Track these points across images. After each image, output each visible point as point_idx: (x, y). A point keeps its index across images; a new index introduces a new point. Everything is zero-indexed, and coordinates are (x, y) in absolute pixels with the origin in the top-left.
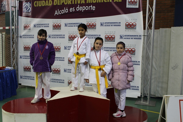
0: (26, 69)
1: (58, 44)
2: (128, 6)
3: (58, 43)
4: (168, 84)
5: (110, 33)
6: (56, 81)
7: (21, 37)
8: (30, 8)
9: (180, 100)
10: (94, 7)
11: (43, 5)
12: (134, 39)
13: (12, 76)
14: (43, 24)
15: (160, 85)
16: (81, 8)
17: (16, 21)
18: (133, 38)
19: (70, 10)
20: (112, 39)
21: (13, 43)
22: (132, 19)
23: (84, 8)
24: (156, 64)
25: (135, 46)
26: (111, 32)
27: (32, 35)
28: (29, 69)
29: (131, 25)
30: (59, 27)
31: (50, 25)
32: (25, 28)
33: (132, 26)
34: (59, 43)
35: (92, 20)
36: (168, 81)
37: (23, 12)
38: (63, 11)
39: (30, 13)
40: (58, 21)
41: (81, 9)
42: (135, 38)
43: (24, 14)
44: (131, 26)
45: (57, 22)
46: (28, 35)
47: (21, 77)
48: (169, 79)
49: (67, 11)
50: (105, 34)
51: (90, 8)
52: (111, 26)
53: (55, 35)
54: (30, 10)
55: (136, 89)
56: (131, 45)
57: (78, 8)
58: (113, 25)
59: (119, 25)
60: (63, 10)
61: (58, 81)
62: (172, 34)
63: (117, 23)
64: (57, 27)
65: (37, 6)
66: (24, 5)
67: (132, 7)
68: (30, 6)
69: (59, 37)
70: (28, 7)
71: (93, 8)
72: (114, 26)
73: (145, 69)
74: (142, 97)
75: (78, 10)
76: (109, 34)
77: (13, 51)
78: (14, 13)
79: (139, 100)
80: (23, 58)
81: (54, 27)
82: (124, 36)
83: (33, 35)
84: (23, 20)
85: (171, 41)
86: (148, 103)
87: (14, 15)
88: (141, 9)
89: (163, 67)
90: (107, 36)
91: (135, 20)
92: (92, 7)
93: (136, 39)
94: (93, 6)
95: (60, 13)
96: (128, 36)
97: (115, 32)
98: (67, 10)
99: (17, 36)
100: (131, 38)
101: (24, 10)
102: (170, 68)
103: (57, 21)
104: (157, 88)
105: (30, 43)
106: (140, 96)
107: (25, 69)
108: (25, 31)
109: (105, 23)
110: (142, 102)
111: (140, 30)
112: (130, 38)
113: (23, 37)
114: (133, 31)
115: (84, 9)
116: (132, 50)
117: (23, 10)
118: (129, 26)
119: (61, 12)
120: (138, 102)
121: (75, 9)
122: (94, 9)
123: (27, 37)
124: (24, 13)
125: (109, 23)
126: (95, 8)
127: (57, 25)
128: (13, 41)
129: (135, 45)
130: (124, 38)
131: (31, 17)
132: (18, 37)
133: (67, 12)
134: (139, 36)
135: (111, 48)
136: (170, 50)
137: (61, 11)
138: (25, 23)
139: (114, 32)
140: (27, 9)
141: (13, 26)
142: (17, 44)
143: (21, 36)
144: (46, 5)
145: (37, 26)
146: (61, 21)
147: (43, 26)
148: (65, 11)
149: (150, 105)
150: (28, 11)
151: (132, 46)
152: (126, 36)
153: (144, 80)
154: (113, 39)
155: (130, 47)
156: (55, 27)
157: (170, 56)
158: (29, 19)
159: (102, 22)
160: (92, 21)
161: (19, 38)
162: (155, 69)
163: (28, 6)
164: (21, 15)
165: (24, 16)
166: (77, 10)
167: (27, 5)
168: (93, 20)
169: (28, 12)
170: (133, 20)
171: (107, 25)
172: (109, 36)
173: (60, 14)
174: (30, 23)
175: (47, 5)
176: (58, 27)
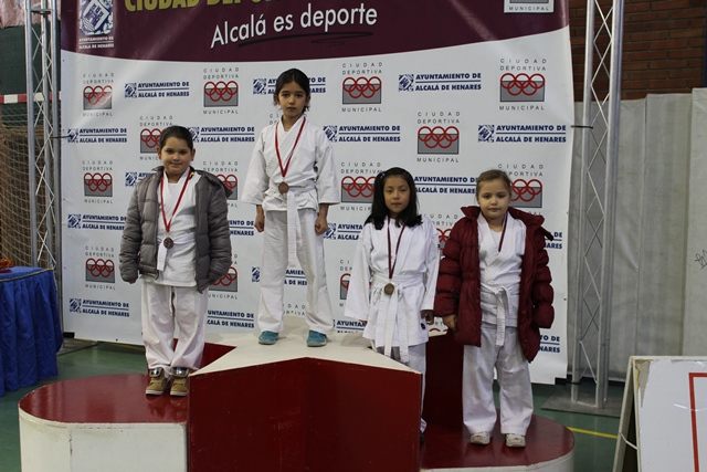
0: (96, 272)
1: (226, 165)
2: (508, 8)
3: (227, 163)
4: (682, 324)
5: (438, 117)
6: (221, 321)
7: (71, 136)
8: (110, 19)
9: (692, 376)
10: (372, 13)
11: (163, 6)
12: (537, 139)
13: (42, 297)
14: (162, 85)
15: (652, 332)
16: (319, 15)
17: (50, 70)
18: (533, 136)
19: (276, 24)
20: (445, 142)
21: (41, 163)
22: (527, 61)
23: (331, 15)
24: (632, 243)
25: (540, 171)
26: (442, 114)
27: (117, 131)
28: (105, 273)
29: (522, 83)
30: (232, 94)
31: (191, 89)
32: (89, 98)
33: (529, 89)
34: (233, 163)
35: (365, 65)
36: (683, 316)
37: (79, 32)
38: (244, 29)
39: (111, 38)
40: (227, 70)
41: (318, 21)
42: (540, 136)
43: (82, 42)
44: (522, 90)
45: (220, 73)
46: (101, 131)
47: (74, 305)
48: (687, 306)
49: (260, 30)
50: (419, 121)
51: (357, 14)
52: (443, 87)
53: (214, 130)
54: (111, 26)
55: (550, 349)
56: (524, 167)
57: (306, 17)
58: (451, 85)
59: (474, 83)
60: (247, 27)
61: (229, 321)
62: (694, 116)
63: (467, 76)
64: (221, 95)
65: (140, 8)
66: (85, 6)
67: (528, 11)
68: (109, 10)
69: (230, 137)
70: (102, 14)
71: (370, 16)
72: (454, 87)
73: (584, 264)
74: (573, 380)
75: (309, 24)
76: (434, 121)
77: (41, 200)
78: (44, 37)
79: (560, 394)
80: (82, 224)
81: (210, 95)
82: (496, 131)
83: (122, 130)
84: (80, 69)
85: (693, 147)
86: (596, 406)
87: (44, 44)
88: (564, 16)
89: (662, 254)
90: (427, 132)
91: (541, 65)
92: (365, 14)
93: (546, 139)
94: (367, 8)
95: (234, 37)
96: (514, 128)
97: (458, 114)
98: (261, 24)
99: (56, 135)
100: (522, 137)
101: (84, 23)
102: (691, 258)
103: (224, 70)
104: (639, 344)
105: (111, 163)
106: (565, 377)
107: (91, 270)
108: (87, 112)
109: (418, 77)
110: (574, 401)
111: (559, 103)
112: (519, 140)
113: (79, 138)
114: (532, 107)
115: (330, 20)
116: (530, 185)
117: (81, 23)
118: (515, 90)
119: (236, 34)
120: (556, 403)
121: (296, 20)
122: (371, 19)
123: (97, 138)
124: (84, 36)
125: (432, 77)
126: (375, 15)
127: (221, 86)
128: (37, 153)
129: (541, 167)
130: (495, 136)
131: (112, 53)
132: (59, 137)
133: (264, 32)
134: (555, 130)
135: (444, 179)
136: (687, 186)
137: (236, 28)
138: (87, 78)
139: (454, 114)
140: (95, 23)
141: (39, 91)
142: (56, 166)
143: (73, 132)
144: (175, 6)
145: (138, 93)
146: (237, 69)
147: (166, 92)
148: (255, 28)
149: (606, 412)
150: (101, 28)
151: (528, 169)
152: (505, 131)
153: (580, 311)
154: (451, 141)
155: (522, 174)
156: (216, 96)
157: (691, 208)
158: (107, 63)
159: (406, 71)
160: (365, 69)
161: (63, 141)
162: (630, 266)
163: (99, 9)
164: (72, 47)
165: (85, 52)
166: (304, 26)
167: (94, 6)
168: (369, 67)
169: (99, 33)
170: (531, 63)
171: (428, 84)
172: (435, 132)
173: (234, 40)
174: (109, 78)
175: (179, 6)
176: (226, 96)
